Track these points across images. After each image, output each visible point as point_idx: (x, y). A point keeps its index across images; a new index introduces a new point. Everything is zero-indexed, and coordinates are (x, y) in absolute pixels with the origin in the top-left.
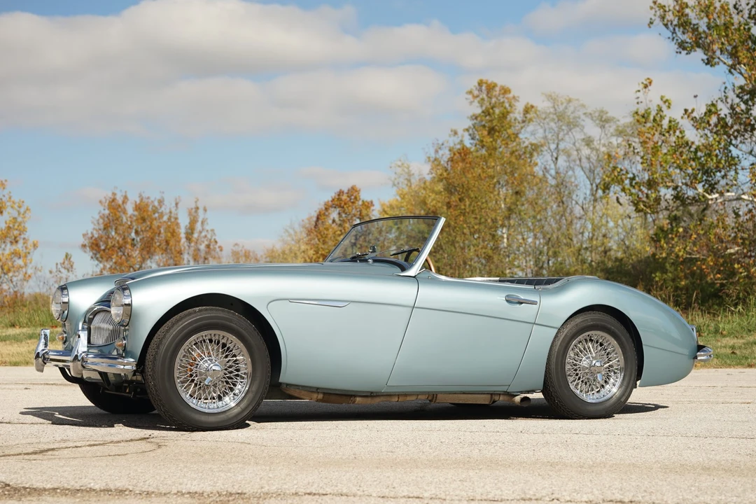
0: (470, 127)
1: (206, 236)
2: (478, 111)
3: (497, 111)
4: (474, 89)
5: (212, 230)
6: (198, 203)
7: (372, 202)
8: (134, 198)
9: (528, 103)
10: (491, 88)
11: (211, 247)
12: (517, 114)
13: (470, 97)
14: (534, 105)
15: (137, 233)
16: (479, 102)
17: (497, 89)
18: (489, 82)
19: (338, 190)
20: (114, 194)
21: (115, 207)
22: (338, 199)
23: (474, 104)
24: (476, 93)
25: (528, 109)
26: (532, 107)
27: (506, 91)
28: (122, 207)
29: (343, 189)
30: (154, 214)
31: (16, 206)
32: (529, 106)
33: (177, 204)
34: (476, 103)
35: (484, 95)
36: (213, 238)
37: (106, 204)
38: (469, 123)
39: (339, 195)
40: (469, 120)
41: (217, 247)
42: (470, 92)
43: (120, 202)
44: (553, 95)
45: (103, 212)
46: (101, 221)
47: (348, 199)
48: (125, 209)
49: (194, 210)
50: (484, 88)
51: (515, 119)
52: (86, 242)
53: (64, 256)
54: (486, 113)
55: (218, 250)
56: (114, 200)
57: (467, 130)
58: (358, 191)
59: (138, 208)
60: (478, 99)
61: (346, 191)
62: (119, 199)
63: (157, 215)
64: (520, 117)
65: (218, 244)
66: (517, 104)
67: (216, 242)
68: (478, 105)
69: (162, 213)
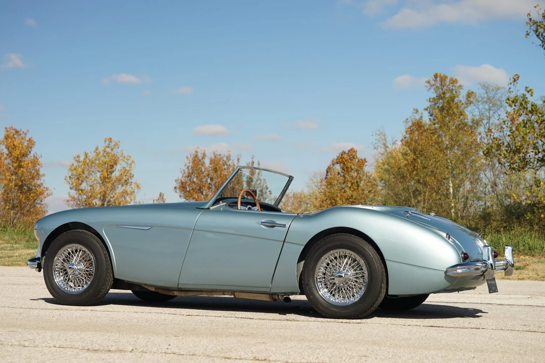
0: (428, 107)
1: (260, 184)
2: (434, 95)
3: (447, 95)
4: (431, 80)
5: (264, 180)
6: (254, 158)
7: (365, 160)
8: (210, 155)
9: (469, 90)
10: (443, 79)
11: (264, 191)
12: (462, 97)
13: (428, 85)
14: (474, 91)
15: (211, 179)
16: (434, 89)
17: (448, 80)
18: (442, 75)
19: (342, 151)
20: (197, 152)
21: (197, 161)
22: (341, 158)
23: (430, 90)
24: (433, 82)
25: (470, 94)
26: (473, 93)
27: (454, 82)
28: (202, 161)
29: (345, 151)
30: (224, 166)
31: (125, 160)
32: (470, 92)
33: (238, 159)
34: (432, 90)
35: (438, 84)
36: (265, 185)
37: (191, 159)
38: (428, 104)
39: (342, 155)
40: (428, 102)
41: (267, 191)
42: (428, 82)
43: (200, 158)
44: (486, 84)
45: (188, 164)
46: (187, 171)
47: (349, 158)
48: (204, 163)
49: (251, 163)
50: (438, 79)
51: (461, 101)
52: (178, 186)
53: (159, 195)
54: (440, 97)
55: (268, 193)
56: (196, 156)
57: (426, 109)
58: (355, 152)
59: (212, 161)
60: (435, 87)
61: (347, 152)
62: (200, 156)
63: (226, 167)
64: (464, 100)
65: (269, 190)
66: (461, 91)
67: (267, 188)
68: (434, 91)
69: (229, 165)
